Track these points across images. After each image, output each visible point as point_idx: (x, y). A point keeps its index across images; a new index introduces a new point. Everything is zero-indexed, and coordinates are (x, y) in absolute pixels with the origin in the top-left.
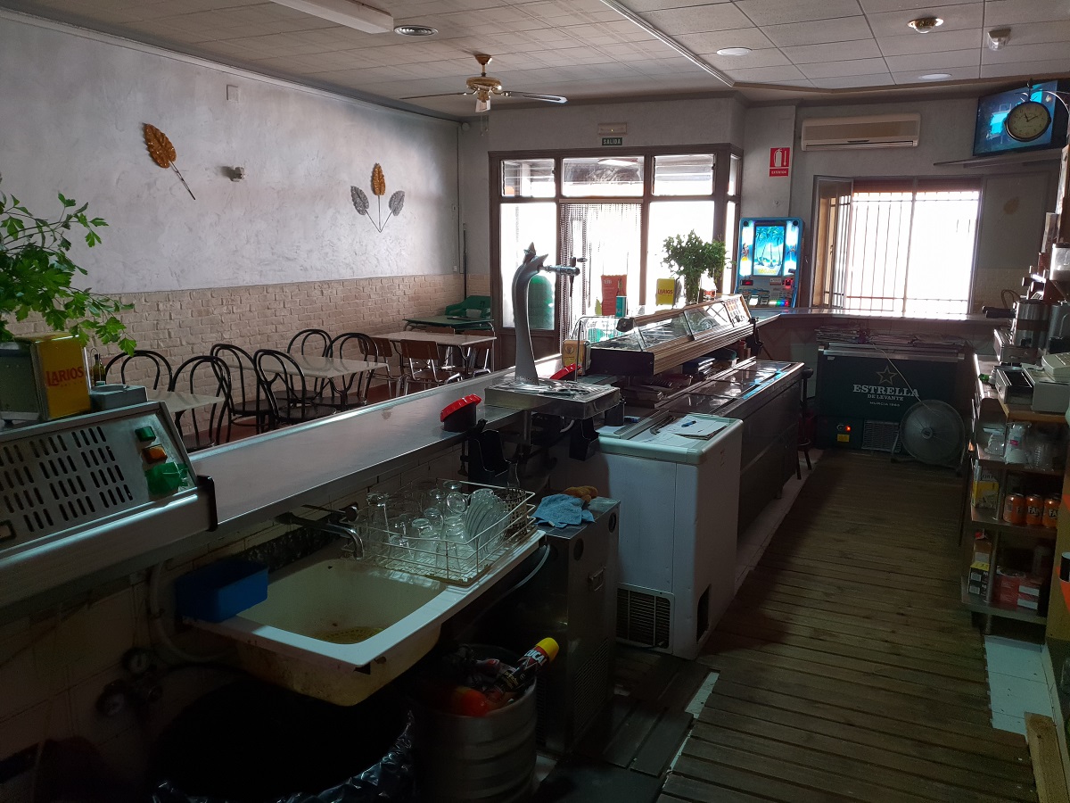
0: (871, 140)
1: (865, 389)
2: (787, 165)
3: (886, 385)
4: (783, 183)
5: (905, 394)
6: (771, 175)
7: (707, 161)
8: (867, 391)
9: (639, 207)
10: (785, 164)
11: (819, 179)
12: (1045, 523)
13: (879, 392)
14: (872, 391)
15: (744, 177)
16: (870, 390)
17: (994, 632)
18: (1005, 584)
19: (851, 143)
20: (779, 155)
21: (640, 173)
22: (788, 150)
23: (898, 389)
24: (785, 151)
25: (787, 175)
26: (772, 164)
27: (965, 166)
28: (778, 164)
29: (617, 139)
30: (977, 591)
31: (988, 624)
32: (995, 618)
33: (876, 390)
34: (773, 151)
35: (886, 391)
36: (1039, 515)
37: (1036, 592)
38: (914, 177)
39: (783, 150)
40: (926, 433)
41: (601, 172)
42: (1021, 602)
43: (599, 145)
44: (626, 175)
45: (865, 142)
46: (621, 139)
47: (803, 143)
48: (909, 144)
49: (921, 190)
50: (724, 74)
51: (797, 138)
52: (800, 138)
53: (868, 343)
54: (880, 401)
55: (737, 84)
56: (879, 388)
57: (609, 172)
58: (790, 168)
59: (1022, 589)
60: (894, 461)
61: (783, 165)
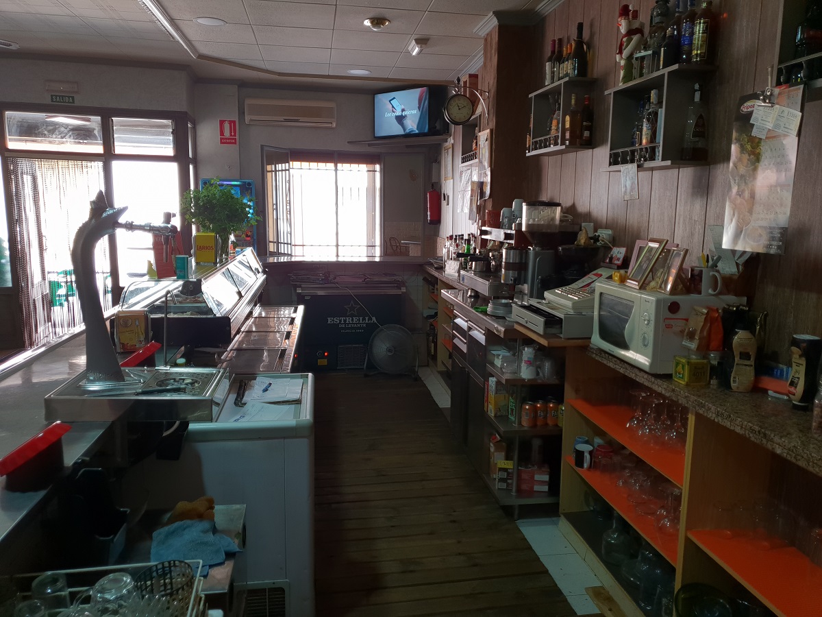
0: (302, 119)
1: (337, 320)
2: (235, 135)
3: (352, 316)
4: (233, 149)
5: (367, 322)
6: (222, 143)
7: (165, 126)
8: (338, 322)
9: (100, 164)
10: (233, 134)
11: (266, 148)
12: (550, 422)
13: (347, 322)
14: (342, 322)
15: (198, 143)
16: (341, 321)
17: (521, 516)
18: (524, 476)
19: (286, 120)
20: (227, 126)
21: (97, 132)
22: (234, 122)
23: (361, 318)
24: (232, 123)
25: (236, 143)
26: (222, 134)
27: (369, 145)
28: (227, 134)
29: (69, 97)
30: (504, 486)
31: (516, 512)
32: (521, 506)
33: (345, 321)
34: (222, 123)
35: (352, 320)
36: (545, 417)
37: (546, 478)
38: (334, 151)
39: (230, 122)
40: (390, 351)
41: (54, 129)
42: (536, 488)
43: (47, 101)
44: (82, 134)
45: (297, 121)
46: (73, 98)
47: (247, 118)
48: (330, 125)
49: (340, 162)
50: (191, 44)
51: (242, 113)
52: (244, 113)
53: (331, 283)
54: (349, 328)
55: (201, 56)
56: (347, 318)
57: (62, 129)
58: (237, 137)
59: (537, 477)
60: (366, 376)
61: (231, 135)
